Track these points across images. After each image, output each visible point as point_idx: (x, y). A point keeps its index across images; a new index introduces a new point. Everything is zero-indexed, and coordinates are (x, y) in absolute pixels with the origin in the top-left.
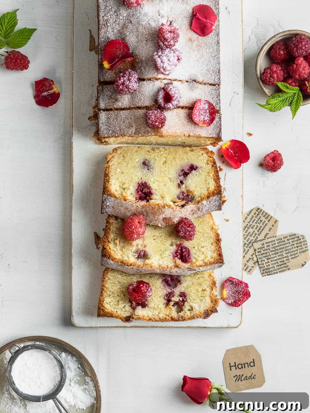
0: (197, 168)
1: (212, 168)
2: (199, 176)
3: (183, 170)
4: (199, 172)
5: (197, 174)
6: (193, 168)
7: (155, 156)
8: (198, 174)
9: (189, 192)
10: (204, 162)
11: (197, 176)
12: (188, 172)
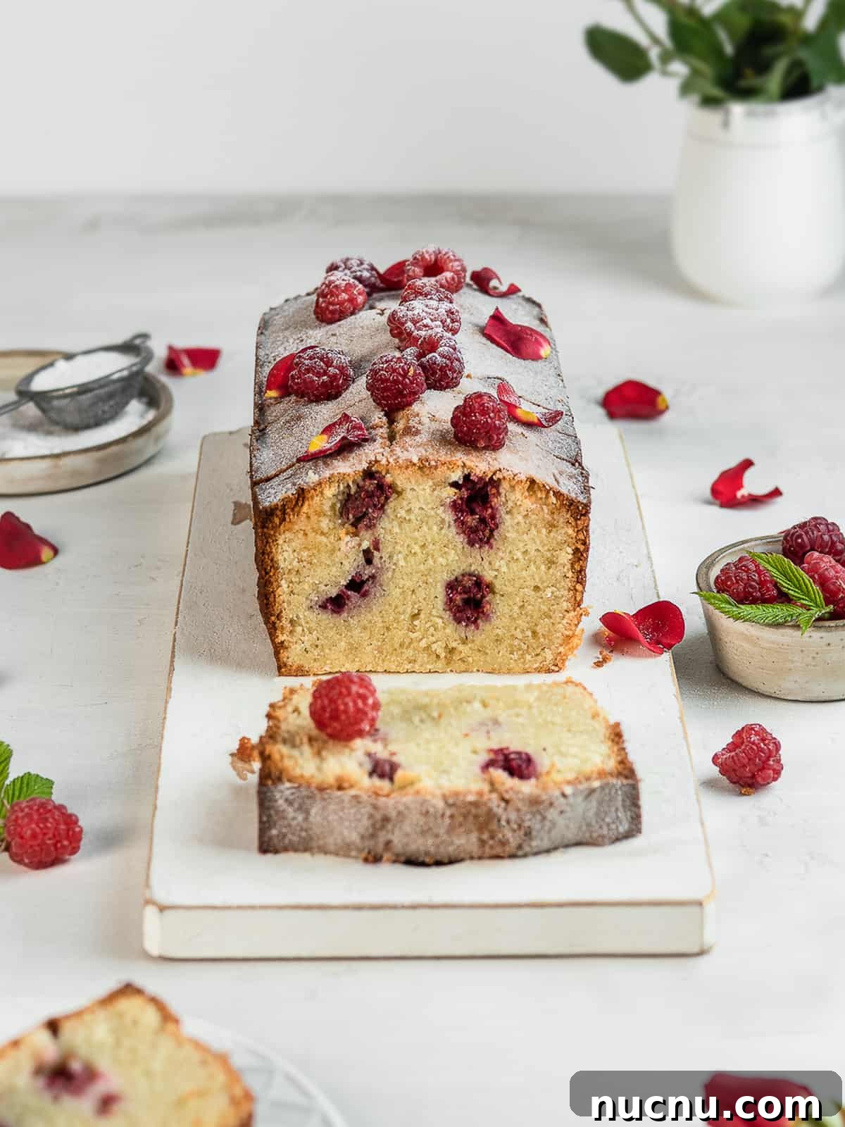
0: (323, 607)
1: (281, 612)
2: (320, 583)
3: (365, 595)
4: (318, 592)
5: (324, 588)
6: (336, 604)
7: (444, 628)
8: (322, 587)
9: (352, 533)
10: (302, 626)
11: (325, 583)
12: (349, 593)
